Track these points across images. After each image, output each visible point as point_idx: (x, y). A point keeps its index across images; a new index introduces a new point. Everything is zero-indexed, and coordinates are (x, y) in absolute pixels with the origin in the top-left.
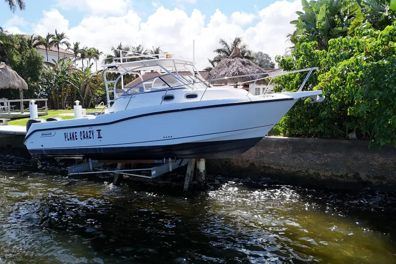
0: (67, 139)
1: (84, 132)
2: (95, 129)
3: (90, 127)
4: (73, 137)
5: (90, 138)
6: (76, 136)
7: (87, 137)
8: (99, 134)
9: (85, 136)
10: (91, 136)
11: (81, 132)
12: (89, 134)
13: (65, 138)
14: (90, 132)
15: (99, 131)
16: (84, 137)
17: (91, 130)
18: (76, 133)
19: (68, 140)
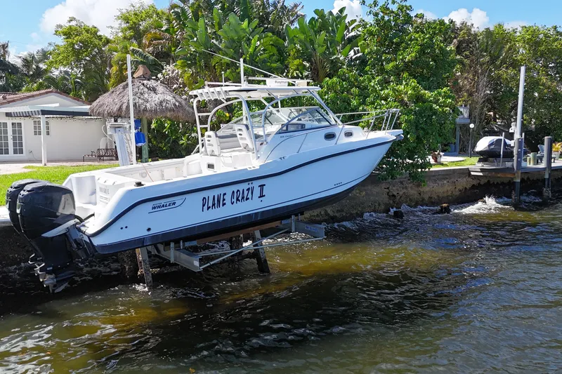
0: (206, 207)
1: (238, 191)
2: (256, 184)
3: (250, 182)
4: (218, 202)
5: (247, 199)
6: (224, 200)
7: (243, 198)
8: (262, 191)
9: (239, 198)
10: (250, 196)
11: (233, 192)
12: (246, 193)
13: (204, 205)
14: (248, 190)
15: (262, 186)
16: (238, 200)
17: (250, 186)
18: (225, 194)
19: (208, 208)
